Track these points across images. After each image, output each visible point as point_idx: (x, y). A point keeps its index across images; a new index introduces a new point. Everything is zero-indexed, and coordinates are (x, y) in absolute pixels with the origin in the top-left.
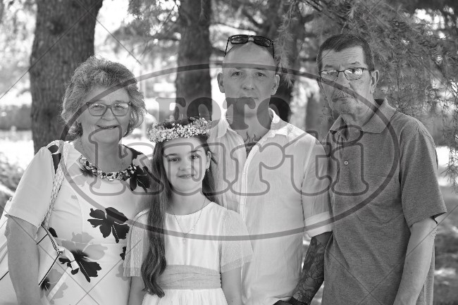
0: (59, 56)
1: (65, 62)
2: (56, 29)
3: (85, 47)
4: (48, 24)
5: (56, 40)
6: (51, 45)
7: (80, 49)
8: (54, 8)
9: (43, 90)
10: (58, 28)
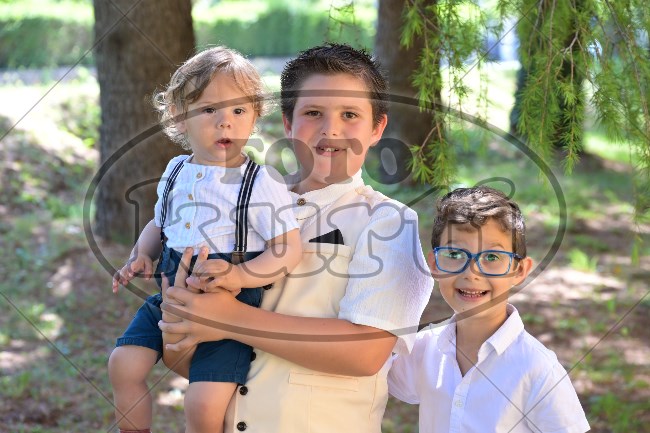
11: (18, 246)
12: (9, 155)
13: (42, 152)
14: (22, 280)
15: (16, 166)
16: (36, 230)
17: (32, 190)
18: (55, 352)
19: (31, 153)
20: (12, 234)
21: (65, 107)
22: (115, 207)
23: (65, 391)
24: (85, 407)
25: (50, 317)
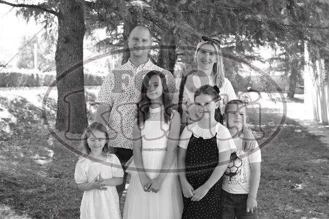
0: (67, 52)
1: (70, 55)
2: (66, 41)
3: (79, 49)
4: (63, 39)
5: (66, 45)
6: (64, 47)
7: (76, 49)
8: (65, 32)
9: (61, 67)
10: (67, 40)
11: (35, 132)
12: (27, 108)
13: (36, 107)
14: (39, 141)
15: (30, 111)
16: (40, 128)
17: (35, 117)
18: (53, 159)
19: (32, 108)
20: (33, 129)
21: (39, 95)
22: (62, 121)
23: (60, 169)
24: (67, 173)
25: (51, 151)
